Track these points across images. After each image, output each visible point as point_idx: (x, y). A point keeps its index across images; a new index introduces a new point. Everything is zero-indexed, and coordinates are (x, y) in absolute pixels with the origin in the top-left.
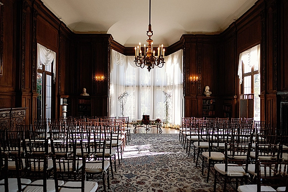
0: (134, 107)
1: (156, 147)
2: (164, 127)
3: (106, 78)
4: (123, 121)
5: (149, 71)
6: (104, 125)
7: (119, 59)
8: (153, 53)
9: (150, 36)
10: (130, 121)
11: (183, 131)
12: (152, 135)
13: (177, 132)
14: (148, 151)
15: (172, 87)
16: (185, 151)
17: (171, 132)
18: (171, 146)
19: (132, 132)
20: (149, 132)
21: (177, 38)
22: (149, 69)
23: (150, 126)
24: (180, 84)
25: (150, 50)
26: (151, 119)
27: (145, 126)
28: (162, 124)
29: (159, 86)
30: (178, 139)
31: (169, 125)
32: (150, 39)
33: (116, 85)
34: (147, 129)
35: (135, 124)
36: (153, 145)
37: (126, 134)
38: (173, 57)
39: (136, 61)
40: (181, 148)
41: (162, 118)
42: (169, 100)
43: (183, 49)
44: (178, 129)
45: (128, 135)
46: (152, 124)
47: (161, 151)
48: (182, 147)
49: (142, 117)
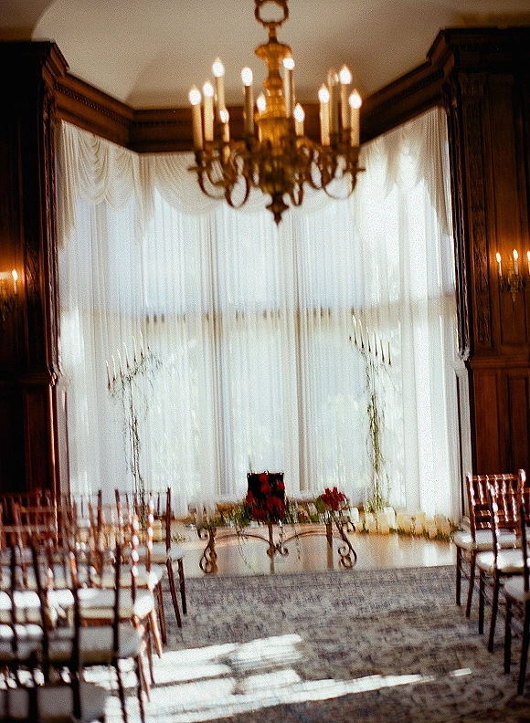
0: (195, 432)
1: (330, 648)
2: (364, 532)
3: (36, 280)
4: (142, 510)
5: (278, 218)
6: (29, 543)
7: (101, 174)
8: (292, 120)
9: (272, 25)
10: (181, 510)
11: (476, 551)
12: (306, 579)
13: (434, 556)
14: (291, 675)
15: (399, 312)
16: (497, 661)
17: (401, 555)
18: (414, 637)
19: (192, 570)
20: (283, 564)
21: (410, 50)
22: (277, 209)
23: (289, 531)
24: (438, 291)
25: (275, 100)
26: (292, 491)
27: (263, 530)
28: (354, 513)
29: (326, 313)
30: (449, 599)
31: (389, 519)
32: (273, 40)
33: (97, 317)
34: (273, 550)
35: (210, 526)
36: (314, 639)
37: (158, 586)
38: (392, 152)
39: (201, 168)
40: (473, 649)
41: (352, 483)
42: (382, 381)
43: (448, 106)
44: (441, 539)
45: (174, 588)
46: (302, 519)
47: (360, 674)
48: (475, 641)
49: (243, 485)
